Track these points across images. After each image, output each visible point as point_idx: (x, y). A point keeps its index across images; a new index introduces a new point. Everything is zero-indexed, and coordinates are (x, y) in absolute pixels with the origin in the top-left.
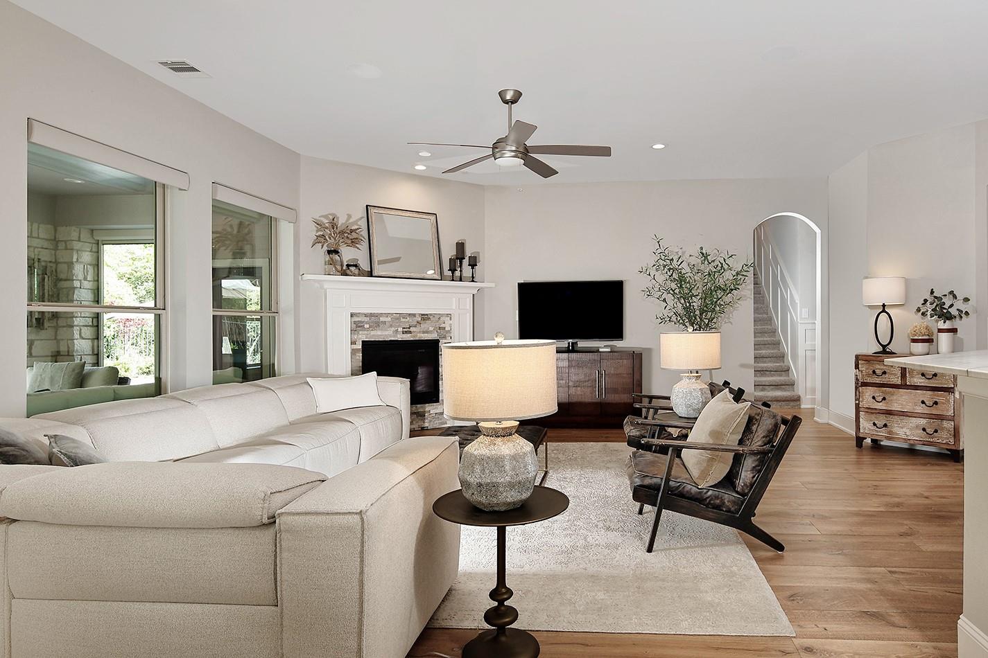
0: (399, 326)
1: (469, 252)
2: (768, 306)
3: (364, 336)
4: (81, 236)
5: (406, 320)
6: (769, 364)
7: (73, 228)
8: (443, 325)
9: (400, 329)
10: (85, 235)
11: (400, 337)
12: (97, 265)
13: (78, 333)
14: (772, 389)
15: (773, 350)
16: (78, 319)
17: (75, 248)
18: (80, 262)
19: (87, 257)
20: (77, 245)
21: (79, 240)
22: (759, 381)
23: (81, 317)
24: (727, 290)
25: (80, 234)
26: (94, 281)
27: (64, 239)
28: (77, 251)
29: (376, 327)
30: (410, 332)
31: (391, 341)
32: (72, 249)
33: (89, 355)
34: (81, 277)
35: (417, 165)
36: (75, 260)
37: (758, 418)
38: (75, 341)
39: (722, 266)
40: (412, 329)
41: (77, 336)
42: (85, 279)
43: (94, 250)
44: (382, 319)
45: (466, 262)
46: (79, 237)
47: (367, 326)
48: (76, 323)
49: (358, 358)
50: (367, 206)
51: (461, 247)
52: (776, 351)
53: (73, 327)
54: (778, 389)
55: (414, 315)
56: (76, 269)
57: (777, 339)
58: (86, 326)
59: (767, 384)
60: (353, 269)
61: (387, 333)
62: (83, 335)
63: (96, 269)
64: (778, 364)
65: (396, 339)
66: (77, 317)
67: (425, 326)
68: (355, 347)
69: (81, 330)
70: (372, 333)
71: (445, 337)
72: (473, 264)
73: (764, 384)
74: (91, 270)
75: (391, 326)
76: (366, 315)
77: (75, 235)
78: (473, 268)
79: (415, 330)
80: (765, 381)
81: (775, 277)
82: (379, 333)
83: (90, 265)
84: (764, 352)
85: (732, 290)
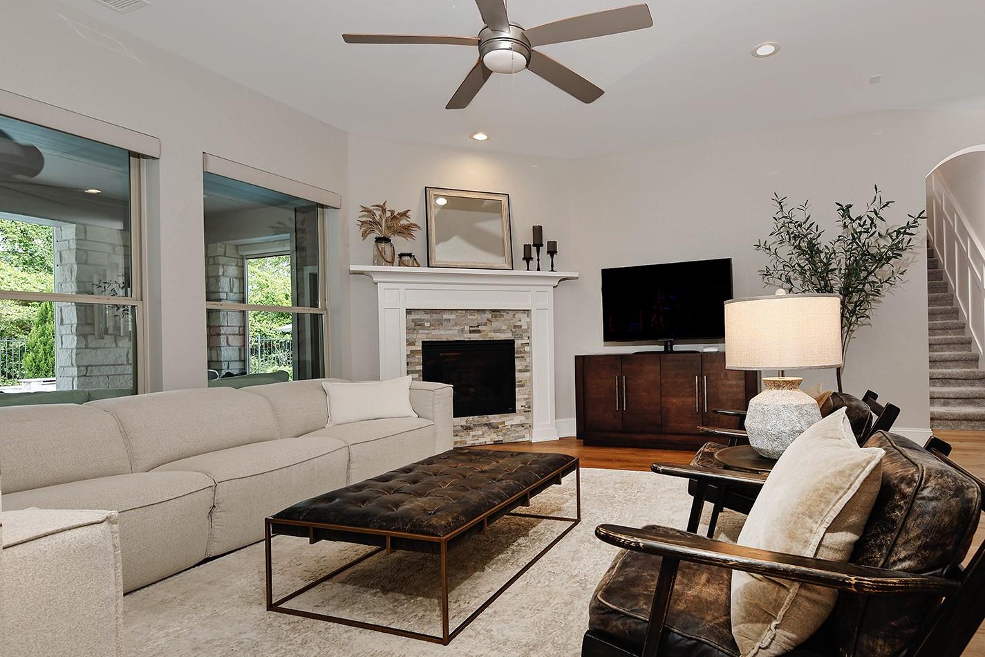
0: (466, 324)
1: (547, 237)
2: (953, 296)
3: (423, 336)
4: (227, 251)
5: (474, 318)
6: (954, 370)
7: (219, 244)
8: (519, 323)
9: (467, 328)
10: (230, 251)
11: (467, 337)
12: (242, 279)
13: (225, 341)
14: (960, 404)
15: (961, 351)
16: (225, 328)
17: (220, 263)
18: (226, 276)
19: (232, 271)
20: (222, 260)
21: (225, 256)
22: (941, 393)
23: (227, 326)
24: (881, 260)
25: (225, 250)
26: (240, 293)
27: (213, 255)
28: (223, 265)
29: (438, 325)
30: (479, 332)
31: (456, 341)
32: (219, 264)
33: (236, 361)
34: (227, 289)
35: (476, 133)
36: (221, 274)
37: (909, 490)
38: (222, 348)
39: (872, 223)
40: (480, 328)
41: (223, 342)
42: (231, 291)
43: (239, 264)
44: (446, 316)
45: (544, 249)
46: (225, 252)
47: (427, 324)
48: (222, 332)
49: (417, 360)
50: (426, 188)
51: (538, 231)
52: (964, 353)
53: (220, 335)
54: (969, 404)
55: (484, 311)
56: (222, 282)
57: (968, 336)
58: (234, 335)
59: (951, 396)
60: (407, 258)
61: (451, 332)
62: (230, 343)
63: (241, 282)
64: (969, 370)
65: (463, 339)
66: (223, 326)
67: (496, 324)
68: (414, 348)
69: (227, 338)
70: (434, 332)
71: (521, 337)
72: (552, 251)
73: (946, 396)
74: (236, 283)
75: (456, 324)
76: (426, 311)
77: (220, 250)
78: (552, 256)
79: (484, 329)
80: (949, 393)
81: (963, 254)
82: (442, 332)
83: (236, 278)
84: (946, 353)
85: (890, 258)
